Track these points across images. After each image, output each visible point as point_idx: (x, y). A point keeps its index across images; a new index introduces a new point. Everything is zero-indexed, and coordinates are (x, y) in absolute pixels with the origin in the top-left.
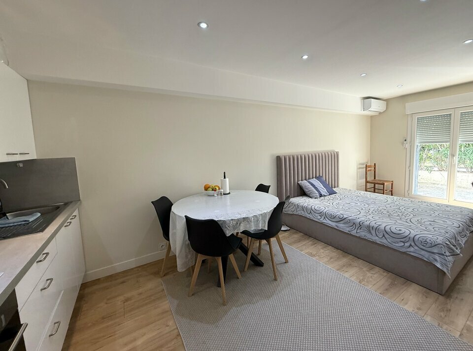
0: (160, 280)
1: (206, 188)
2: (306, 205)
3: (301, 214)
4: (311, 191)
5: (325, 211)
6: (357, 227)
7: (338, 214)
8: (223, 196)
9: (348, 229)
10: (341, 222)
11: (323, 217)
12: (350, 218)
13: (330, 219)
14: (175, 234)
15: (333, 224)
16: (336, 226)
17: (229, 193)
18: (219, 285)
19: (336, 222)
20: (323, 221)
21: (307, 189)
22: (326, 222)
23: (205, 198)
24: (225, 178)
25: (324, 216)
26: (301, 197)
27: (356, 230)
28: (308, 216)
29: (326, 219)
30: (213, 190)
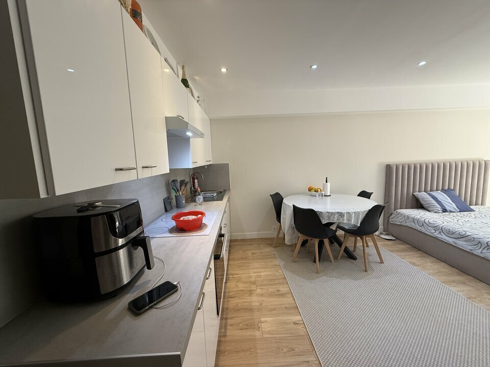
0: (273, 249)
1: (310, 190)
2: (419, 217)
3: (411, 226)
4: (431, 204)
5: (441, 226)
6: (483, 247)
7: (459, 230)
8: (324, 197)
9: (470, 248)
10: (460, 239)
11: (438, 232)
12: (475, 236)
13: (447, 234)
14: (284, 218)
15: (451, 241)
16: (454, 242)
17: (330, 196)
18: (315, 262)
19: (455, 238)
20: (438, 236)
21: (425, 201)
22: (440, 236)
23: (309, 197)
24: (327, 182)
25: (440, 230)
26: (414, 210)
27: (480, 250)
28: (419, 228)
29: (442, 234)
30: (315, 191)
